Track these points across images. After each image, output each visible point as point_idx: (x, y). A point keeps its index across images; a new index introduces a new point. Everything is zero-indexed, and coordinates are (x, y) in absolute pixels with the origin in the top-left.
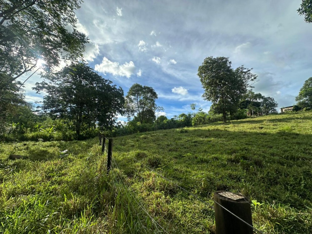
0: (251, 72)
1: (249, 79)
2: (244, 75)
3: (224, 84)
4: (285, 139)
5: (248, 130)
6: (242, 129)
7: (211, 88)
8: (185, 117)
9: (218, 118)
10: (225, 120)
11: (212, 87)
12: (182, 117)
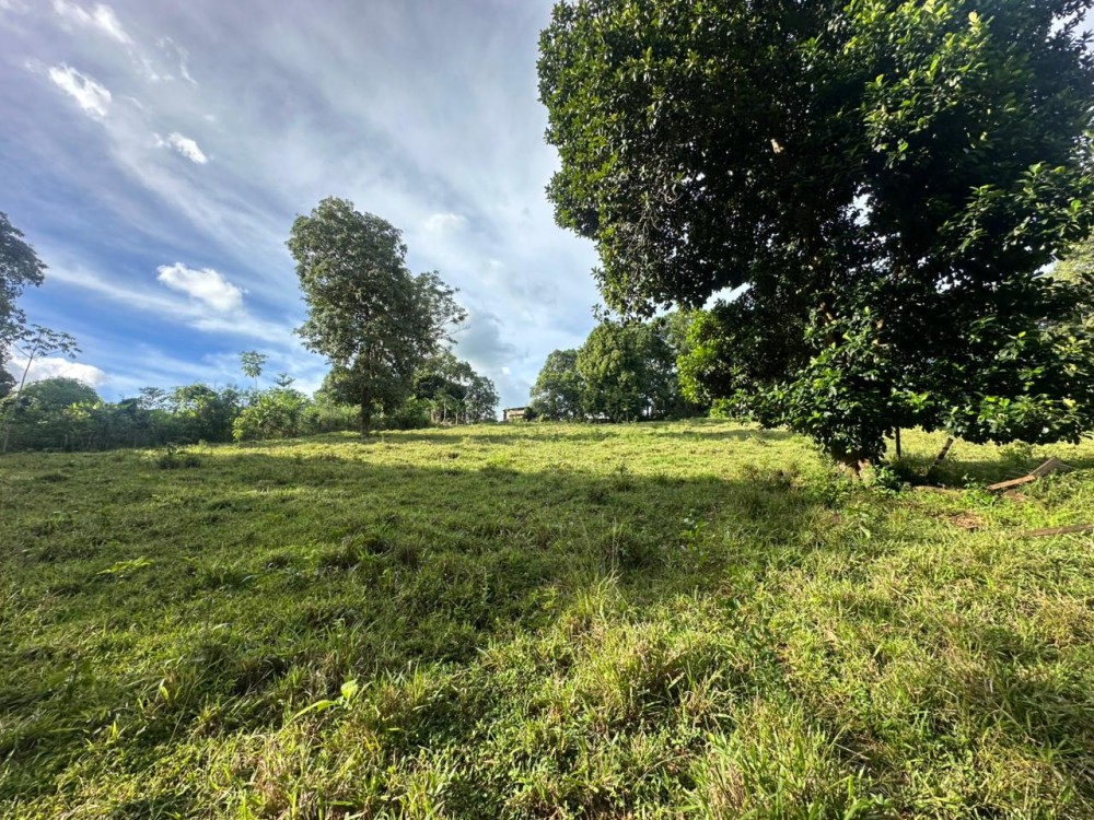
0: (455, 297)
1: (447, 315)
2: (436, 301)
3: (378, 310)
4: (492, 484)
5: (423, 463)
6: (406, 459)
7: (332, 310)
8: (206, 399)
9: (346, 419)
10: (366, 428)
11: (338, 306)
12: (191, 397)
